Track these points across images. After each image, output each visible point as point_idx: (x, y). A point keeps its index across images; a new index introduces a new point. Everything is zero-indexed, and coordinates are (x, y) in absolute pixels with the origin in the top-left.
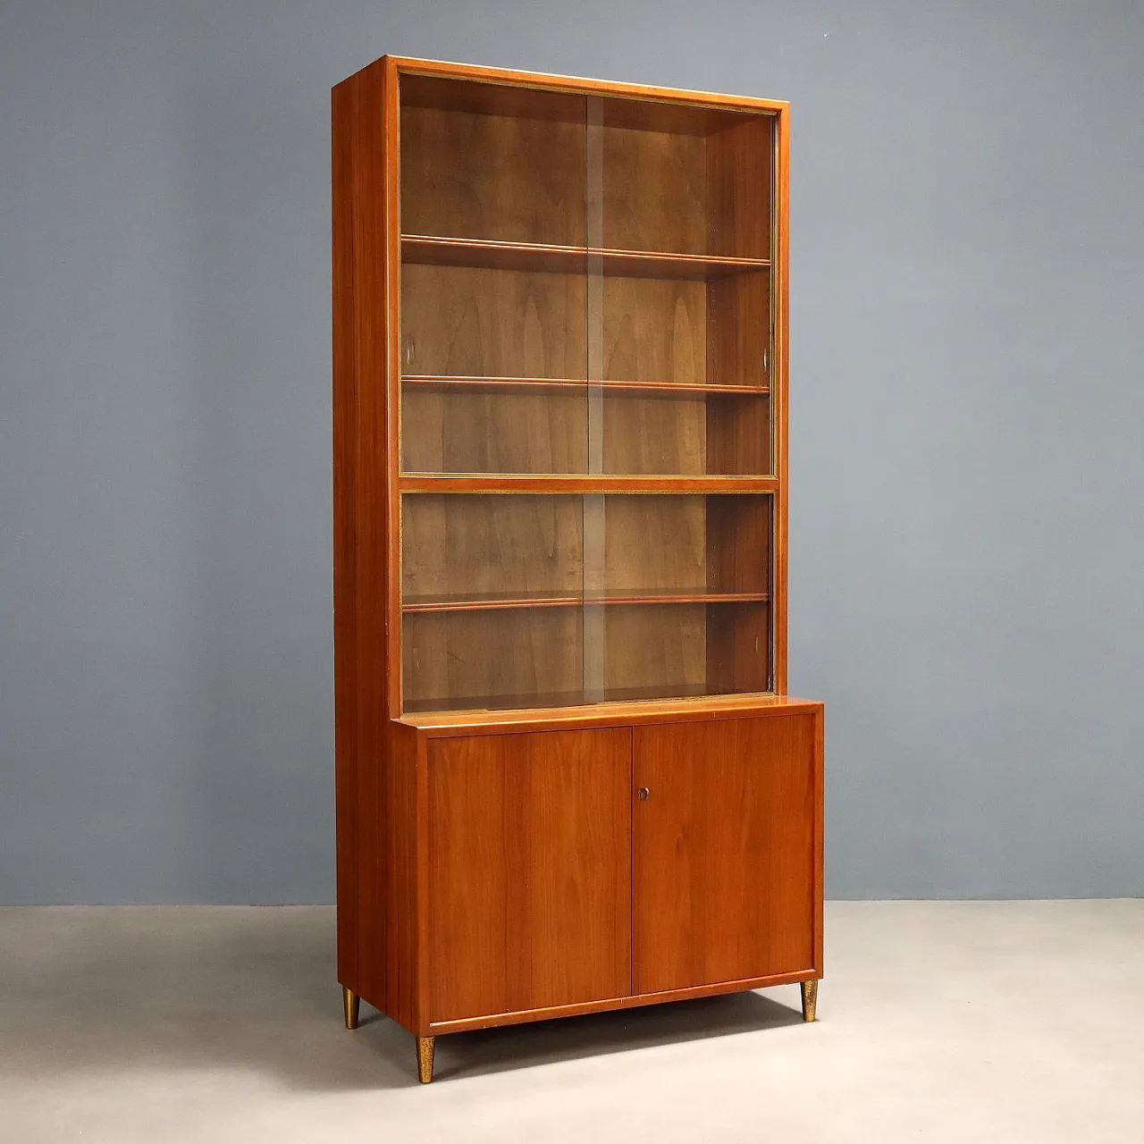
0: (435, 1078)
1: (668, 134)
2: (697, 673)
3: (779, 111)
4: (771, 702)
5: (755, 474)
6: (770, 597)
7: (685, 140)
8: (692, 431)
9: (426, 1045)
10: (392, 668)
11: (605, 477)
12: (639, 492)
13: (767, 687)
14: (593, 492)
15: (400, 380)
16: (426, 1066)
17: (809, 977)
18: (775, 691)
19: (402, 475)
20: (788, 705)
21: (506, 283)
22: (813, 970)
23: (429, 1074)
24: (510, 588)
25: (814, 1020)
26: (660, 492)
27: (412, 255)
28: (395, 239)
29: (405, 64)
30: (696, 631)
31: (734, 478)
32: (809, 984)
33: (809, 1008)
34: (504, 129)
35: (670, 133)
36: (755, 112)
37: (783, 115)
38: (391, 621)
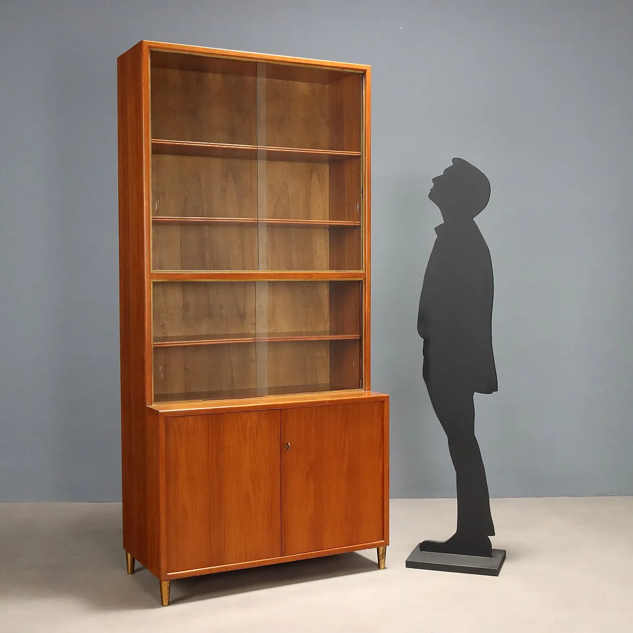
0: (170, 604)
1: (307, 83)
2: (324, 378)
3: (365, 71)
4: (362, 394)
5: (354, 269)
6: (361, 337)
7: (317, 86)
8: (321, 246)
9: (165, 585)
10: (147, 378)
11: (268, 272)
12: (287, 280)
13: (360, 386)
14: (261, 280)
15: (151, 220)
16: (165, 597)
17: (381, 545)
18: (364, 388)
19: (152, 271)
20: (371, 396)
21: (216, 164)
22: (383, 541)
23: (167, 601)
24: (218, 332)
25: (384, 568)
26: (299, 280)
27: (157, 150)
28: (148, 141)
29: (154, 45)
30: (324, 355)
31: (341, 272)
32: (381, 549)
33: (382, 561)
34: (214, 81)
35: (309, 82)
36: (353, 71)
37: (367, 73)
38: (146, 352)
